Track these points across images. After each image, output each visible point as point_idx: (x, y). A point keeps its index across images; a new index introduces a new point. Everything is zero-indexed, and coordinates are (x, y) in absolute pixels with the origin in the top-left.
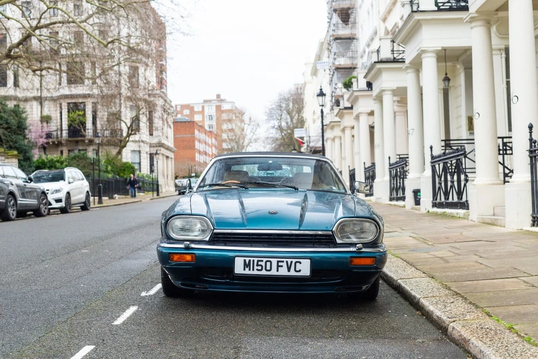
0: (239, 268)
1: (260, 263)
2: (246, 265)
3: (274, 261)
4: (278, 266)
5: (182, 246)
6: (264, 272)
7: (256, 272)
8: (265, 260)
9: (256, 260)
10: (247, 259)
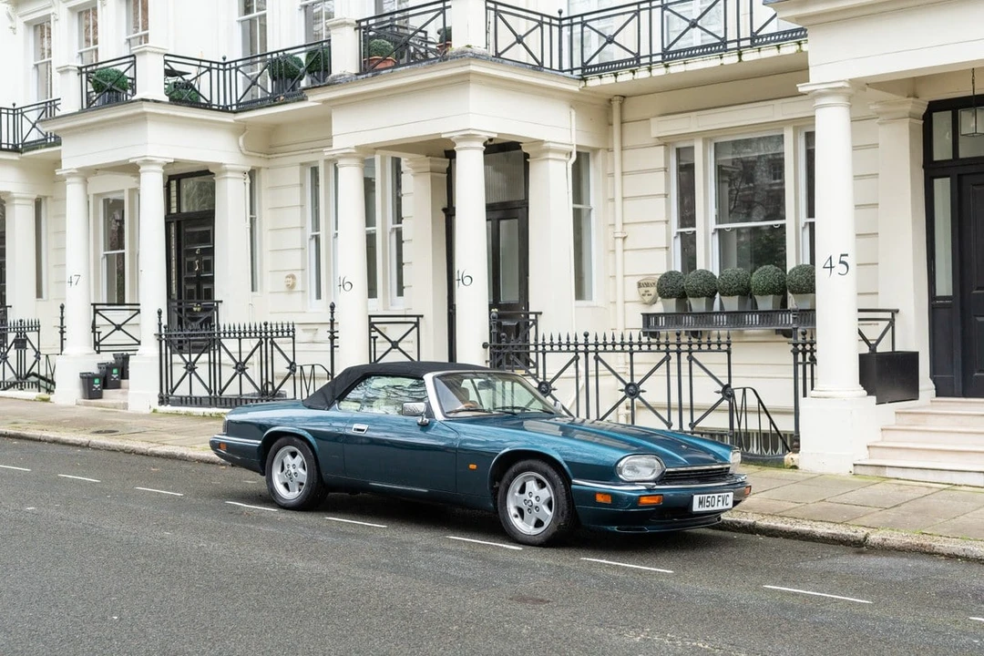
0: (696, 508)
1: (709, 499)
2: (701, 503)
3: (716, 495)
4: (719, 501)
5: (644, 488)
6: (711, 509)
7: (706, 509)
8: (711, 495)
9: (707, 496)
10: (701, 496)
